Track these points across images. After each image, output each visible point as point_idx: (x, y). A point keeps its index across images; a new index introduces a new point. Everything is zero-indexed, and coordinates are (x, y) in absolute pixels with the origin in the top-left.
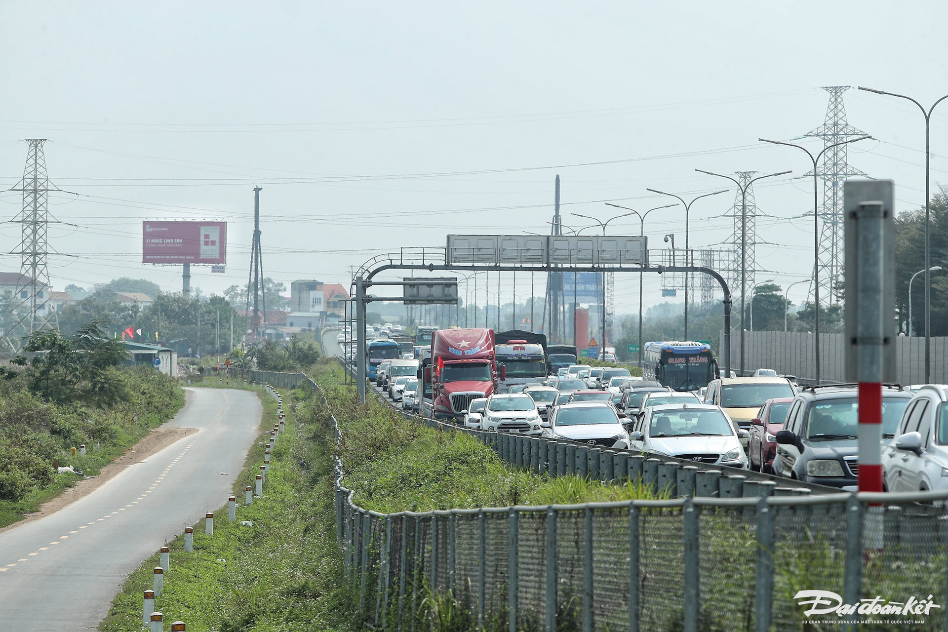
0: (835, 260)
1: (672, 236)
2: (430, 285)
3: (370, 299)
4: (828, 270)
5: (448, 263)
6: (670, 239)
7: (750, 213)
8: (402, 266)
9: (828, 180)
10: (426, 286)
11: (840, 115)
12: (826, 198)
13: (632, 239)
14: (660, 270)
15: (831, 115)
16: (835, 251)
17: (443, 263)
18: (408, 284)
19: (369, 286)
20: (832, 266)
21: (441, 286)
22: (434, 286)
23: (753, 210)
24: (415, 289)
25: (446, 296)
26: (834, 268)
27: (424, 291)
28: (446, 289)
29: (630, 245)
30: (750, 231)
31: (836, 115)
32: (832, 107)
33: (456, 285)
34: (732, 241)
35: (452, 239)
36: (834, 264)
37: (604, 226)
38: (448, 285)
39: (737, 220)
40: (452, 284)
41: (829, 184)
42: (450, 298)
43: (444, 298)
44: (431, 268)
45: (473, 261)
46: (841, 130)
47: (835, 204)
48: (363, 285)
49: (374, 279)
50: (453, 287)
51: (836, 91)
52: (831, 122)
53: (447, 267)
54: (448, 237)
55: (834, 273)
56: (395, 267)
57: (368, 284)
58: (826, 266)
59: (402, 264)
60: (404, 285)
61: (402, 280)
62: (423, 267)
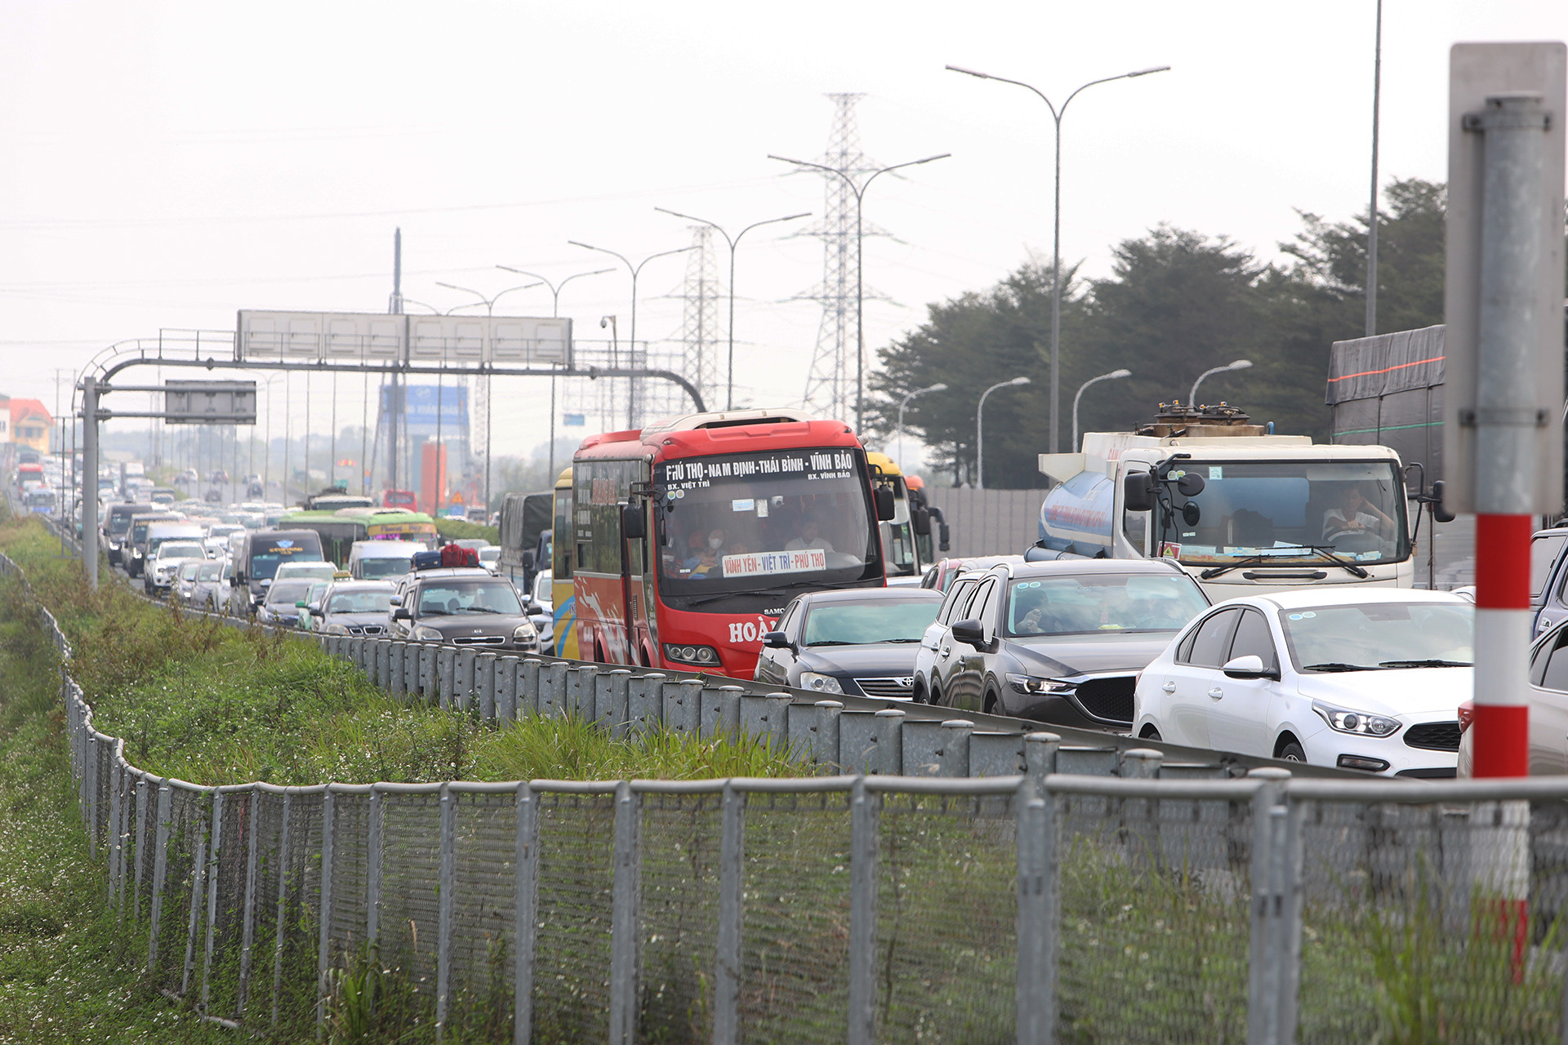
0: (840, 371)
1: (613, 319)
2: (211, 393)
3: (106, 415)
4: (829, 385)
5: (239, 357)
6: (610, 324)
7: (710, 294)
8: (160, 361)
9: (832, 242)
10: (203, 395)
11: (851, 138)
12: (829, 272)
13: (545, 322)
14: (593, 373)
15: (838, 138)
16: (841, 355)
17: (230, 358)
18: (174, 391)
19: (105, 392)
20: (836, 379)
21: (228, 396)
22: (217, 395)
23: (715, 288)
24: (184, 400)
25: (237, 410)
26: (840, 384)
27: (200, 404)
28: (238, 400)
29: (543, 333)
30: (708, 322)
31: (844, 139)
32: (839, 125)
33: (254, 392)
34: (681, 338)
35: (245, 317)
36: (840, 376)
37: (490, 304)
38: (241, 393)
39: (688, 303)
40: (246, 392)
41: (834, 249)
42: (244, 414)
43: (234, 415)
44: (210, 364)
45: (282, 354)
46: (853, 162)
47: (841, 281)
48: (95, 389)
49: (113, 381)
50: (249, 397)
51: (845, 99)
52: (838, 150)
53: (237, 364)
54: (240, 314)
55: (839, 390)
56: (148, 362)
57: (104, 389)
58: (827, 380)
59: (160, 357)
60: (167, 391)
61: (163, 384)
62: (197, 363)
